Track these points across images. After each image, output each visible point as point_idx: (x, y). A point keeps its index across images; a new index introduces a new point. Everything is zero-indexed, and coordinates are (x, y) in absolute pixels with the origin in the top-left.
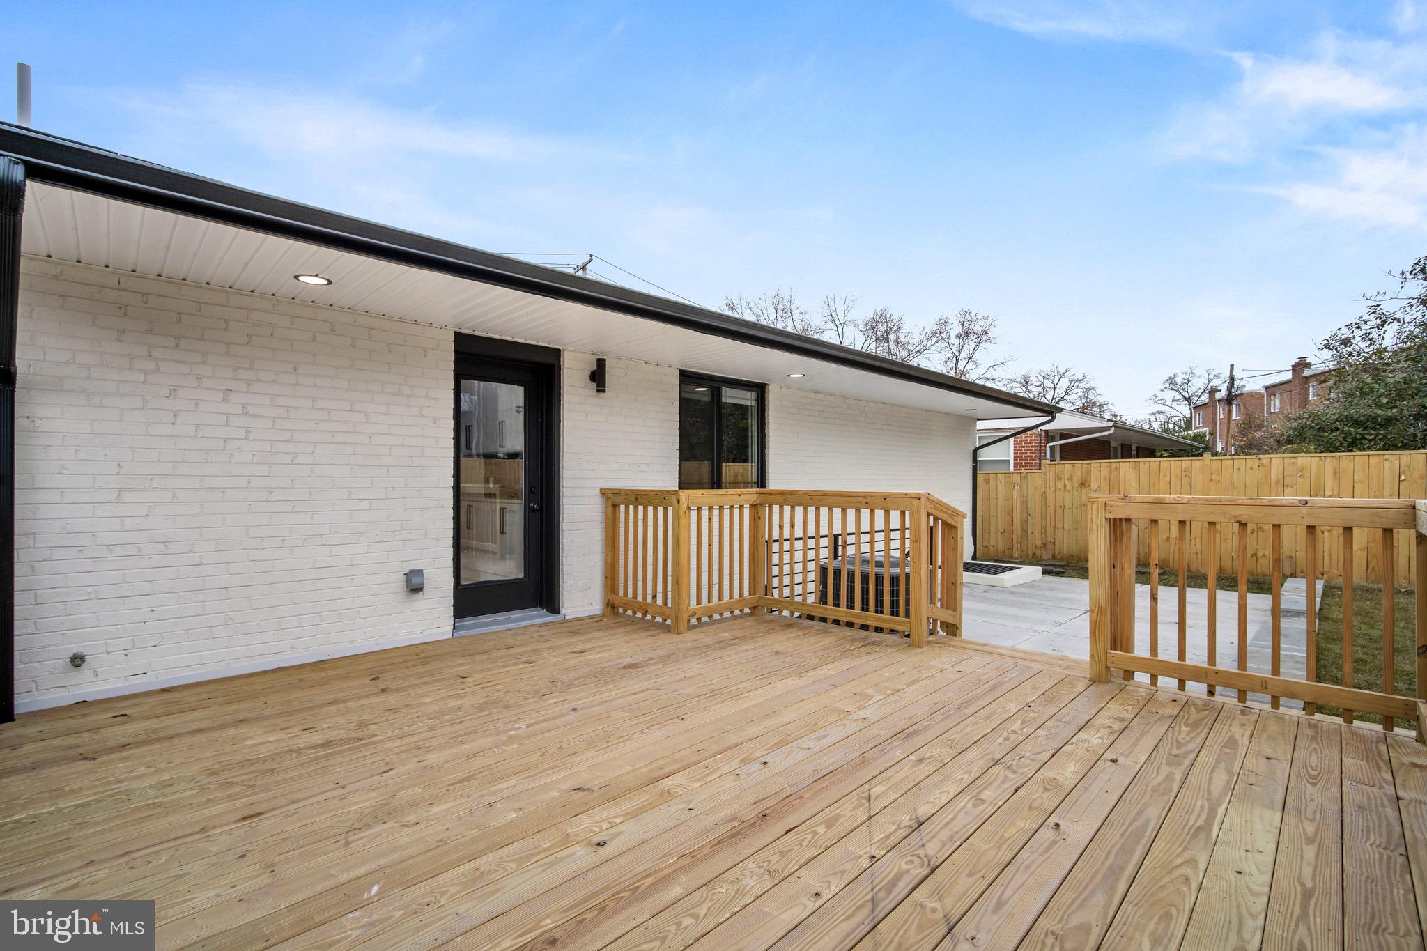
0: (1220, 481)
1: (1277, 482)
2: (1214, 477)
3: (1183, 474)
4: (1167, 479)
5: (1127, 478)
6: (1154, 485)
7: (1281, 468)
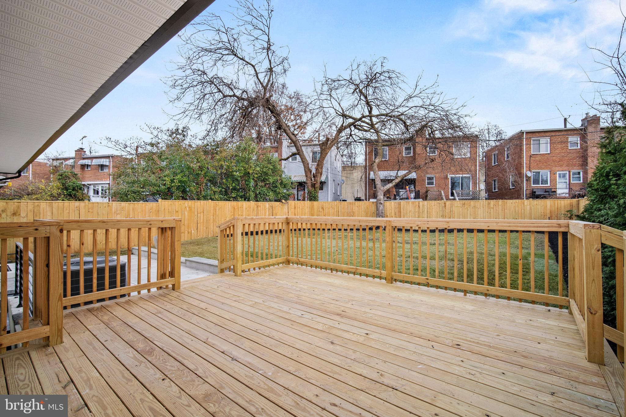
0: (92, 212)
1: (115, 212)
2: (90, 210)
3: (76, 209)
4: (68, 211)
5: (45, 211)
6: (61, 214)
7: (116, 207)
